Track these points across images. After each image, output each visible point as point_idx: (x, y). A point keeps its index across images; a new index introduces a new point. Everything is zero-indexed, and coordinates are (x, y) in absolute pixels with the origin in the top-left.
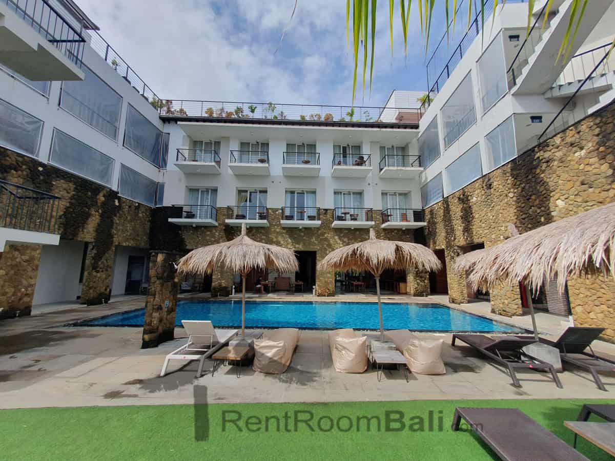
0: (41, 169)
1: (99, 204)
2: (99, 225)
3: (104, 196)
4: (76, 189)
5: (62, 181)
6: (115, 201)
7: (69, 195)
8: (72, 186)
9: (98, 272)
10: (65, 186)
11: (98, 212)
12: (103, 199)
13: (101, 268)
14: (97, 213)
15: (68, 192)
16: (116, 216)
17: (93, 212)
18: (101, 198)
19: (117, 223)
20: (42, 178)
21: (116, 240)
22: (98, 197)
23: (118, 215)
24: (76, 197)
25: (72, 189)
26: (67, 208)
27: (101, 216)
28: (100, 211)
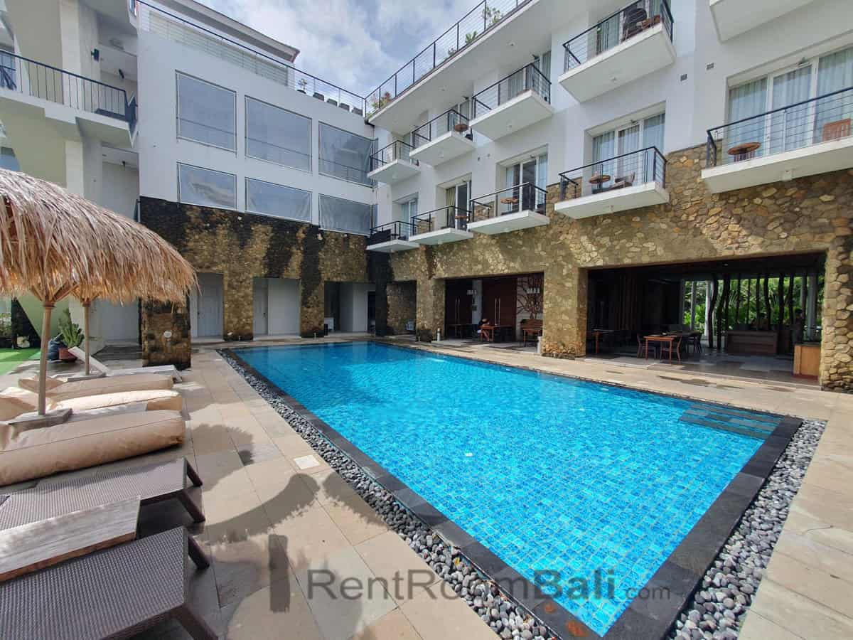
0: (240, 218)
1: (300, 242)
2: (302, 262)
3: (304, 233)
4: (273, 231)
5: (260, 225)
6: (317, 237)
7: (268, 237)
8: (269, 228)
9: (309, 307)
10: (263, 229)
11: (300, 249)
12: (303, 236)
13: (311, 304)
14: (299, 251)
15: (267, 235)
16: (320, 251)
17: (295, 250)
18: (301, 235)
19: (323, 259)
20: (242, 226)
21: (325, 277)
22: (297, 234)
23: (323, 250)
24: (274, 238)
25: (270, 231)
26: (268, 249)
27: (304, 252)
28: (302, 248)
